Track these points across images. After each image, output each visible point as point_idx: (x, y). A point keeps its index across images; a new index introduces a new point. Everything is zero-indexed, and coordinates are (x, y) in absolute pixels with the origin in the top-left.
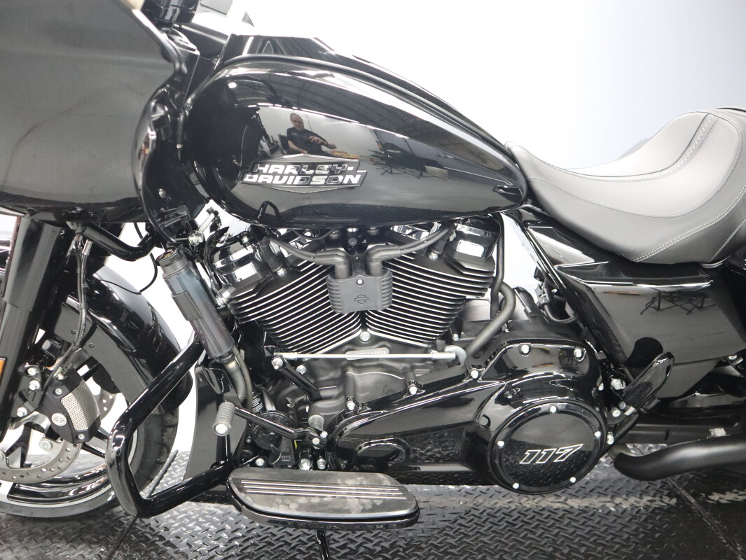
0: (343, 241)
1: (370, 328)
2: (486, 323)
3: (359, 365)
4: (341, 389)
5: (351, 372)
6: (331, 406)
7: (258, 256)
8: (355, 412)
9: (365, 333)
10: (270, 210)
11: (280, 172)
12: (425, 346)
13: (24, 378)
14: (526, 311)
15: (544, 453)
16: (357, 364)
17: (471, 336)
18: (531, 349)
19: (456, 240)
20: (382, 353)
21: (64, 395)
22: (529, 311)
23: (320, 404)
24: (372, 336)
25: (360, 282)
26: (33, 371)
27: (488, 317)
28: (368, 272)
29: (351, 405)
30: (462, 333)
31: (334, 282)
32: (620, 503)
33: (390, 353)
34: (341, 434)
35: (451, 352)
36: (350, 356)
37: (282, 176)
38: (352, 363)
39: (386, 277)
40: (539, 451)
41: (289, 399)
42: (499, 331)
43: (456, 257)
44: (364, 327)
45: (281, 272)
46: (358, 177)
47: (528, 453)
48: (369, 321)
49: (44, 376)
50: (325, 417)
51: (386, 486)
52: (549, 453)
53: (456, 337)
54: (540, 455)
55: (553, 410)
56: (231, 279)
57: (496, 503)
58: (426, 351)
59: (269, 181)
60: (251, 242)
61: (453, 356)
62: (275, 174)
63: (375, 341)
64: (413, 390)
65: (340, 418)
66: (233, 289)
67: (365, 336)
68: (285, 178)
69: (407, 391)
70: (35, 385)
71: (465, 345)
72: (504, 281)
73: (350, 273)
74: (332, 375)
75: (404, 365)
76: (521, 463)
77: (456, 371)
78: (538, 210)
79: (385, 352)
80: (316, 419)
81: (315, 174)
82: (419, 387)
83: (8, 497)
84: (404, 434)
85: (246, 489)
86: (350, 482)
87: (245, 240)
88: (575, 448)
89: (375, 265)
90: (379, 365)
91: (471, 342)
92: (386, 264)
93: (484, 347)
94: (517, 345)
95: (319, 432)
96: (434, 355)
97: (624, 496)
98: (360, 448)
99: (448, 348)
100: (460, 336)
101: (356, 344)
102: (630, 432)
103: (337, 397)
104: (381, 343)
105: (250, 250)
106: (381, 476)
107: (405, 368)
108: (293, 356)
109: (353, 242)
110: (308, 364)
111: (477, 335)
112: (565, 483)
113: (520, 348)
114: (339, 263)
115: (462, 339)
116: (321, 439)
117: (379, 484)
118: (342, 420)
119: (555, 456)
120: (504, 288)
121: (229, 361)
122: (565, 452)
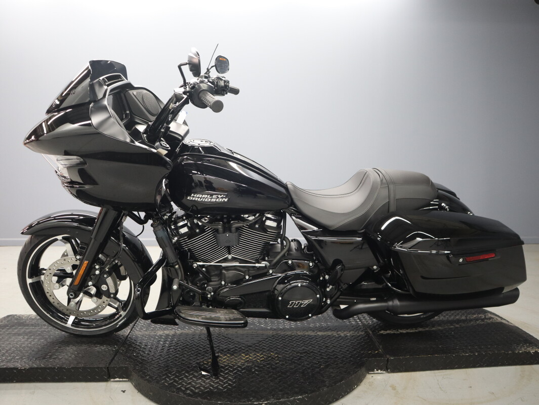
0: (221, 220)
1: (232, 254)
2: (279, 253)
4: (219, 277)
5: (224, 271)
6: (215, 284)
7: (189, 224)
8: (225, 285)
10: (194, 208)
11: (200, 197)
12: (254, 261)
13: (93, 270)
14: (295, 248)
15: (297, 303)
16: (226, 268)
17: (272, 258)
18: (292, 262)
19: (265, 220)
20: (236, 264)
21: (107, 277)
23: (211, 283)
24: (233, 257)
25: (227, 235)
26: (97, 267)
27: (280, 251)
28: (230, 231)
29: (223, 283)
31: (218, 235)
33: (240, 264)
34: (219, 295)
36: (224, 265)
37: (201, 198)
38: (224, 268)
39: (237, 234)
41: (198, 282)
42: (283, 255)
43: (265, 227)
44: (230, 254)
45: (198, 231)
46: (227, 199)
47: (290, 302)
48: (231, 251)
49: (101, 270)
50: (213, 287)
51: (235, 314)
52: (299, 303)
53: (266, 258)
54: (295, 303)
55: (299, 285)
56: (178, 232)
58: (254, 263)
59: (196, 200)
60: (186, 219)
61: (264, 265)
62: (198, 197)
63: (234, 259)
64: (247, 277)
65: (219, 287)
66: (179, 237)
67: (230, 257)
68: (202, 199)
69: (245, 278)
70: (97, 272)
71: (269, 262)
72: (286, 236)
73: (224, 232)
74: (216, 272)
75: (245, 269)
76: (288, 307)
77: (265, 271)
78: (295, 209)
80: (209, 288)
81: (212, 198)
82: (249, 277)
83: (72, 325)
84: (244, 295)
85: (182, 312)
86: (222, 312)
87: (184, 218)
88: (309, 301)
89: (233, 229)
90: (234, 268)
91: (272, 261)
92: (238, 229)
93: (277, 262)
94: (287, 261)
95: (211, 293)
96: (257, 265)
98: (226, 300)
99: (263, 262)
100: (268, 258)
101: (226, 260)
102: (338, 300)
103: (218, 281)
104: (236, 260)
105: (186, 222)
106: (234, 310)
107: (245, 271)
108: (201, 263)
109: (225, 220)
110: (208, 267)
111: (275, 258)
112: (307, 316)
114: (220, 228)
116: (211, 295)
117: (233, 313)
118: (219, 289)
119: (301, 304)
120: (286, 239)
121: (176, 265)
122: (305, 303)
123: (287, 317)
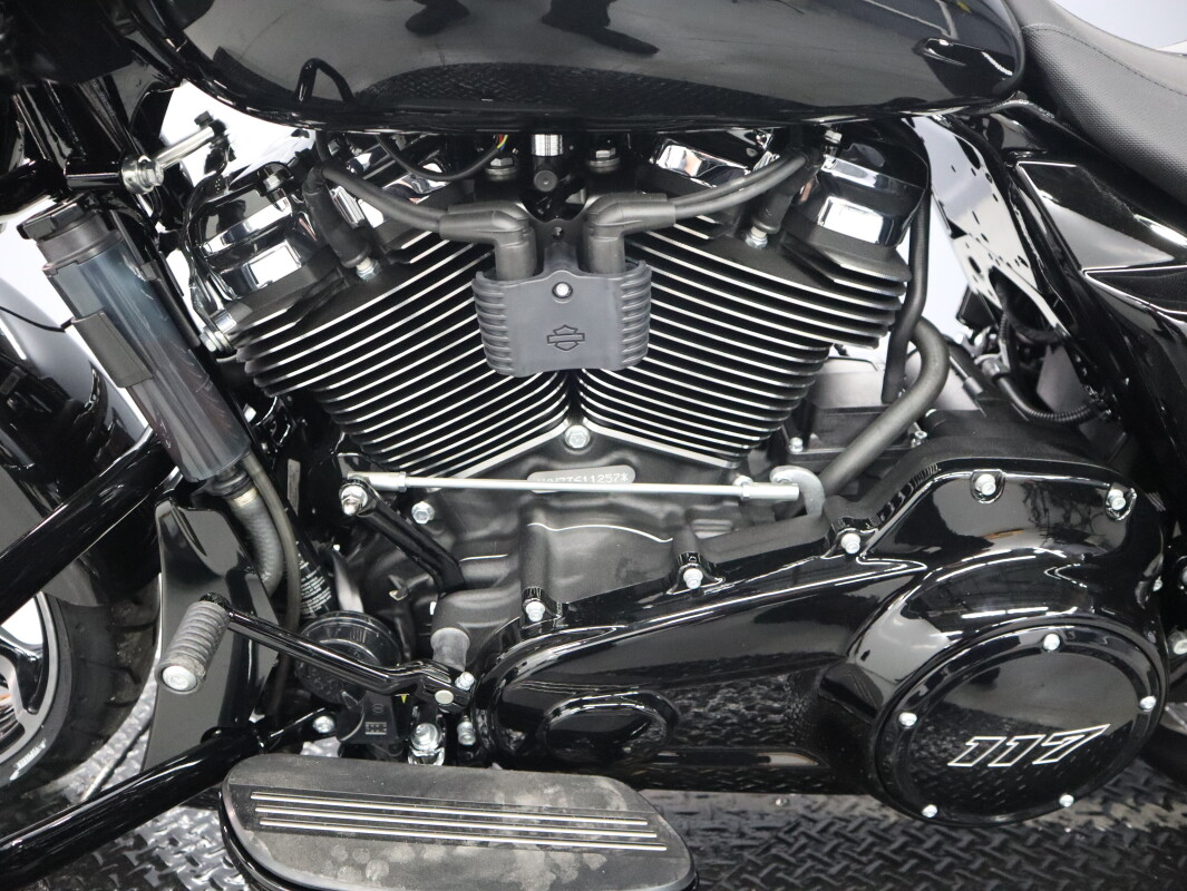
0: (520, 187)
1: (590, 418)
2: (872, 416)
3: (561, 506)
4: (515, 563)
5: (541, 523)
6: (489, 605)
7: (308, 226)
8: (546, 626)
9: (577, 429)
12: (723, 464)
14: (967, 388)
15: (1012, 744)
16: (556, 503)
17: (833, 445)
18: (1000, 483)
19: (818, 197)
20: (615, 480)
22: (977, 389)
23: (461, 600)
24: (594, 437)
25: (562, 290)
27: (876, 401)
28: (584, 263)
29: (535, 610)
30: (813, 436)
31: (489, 284)
32: (1125, 819)
33: (638, 479)
34: (511, 676)
35: (788, 483)
36: (539, 483)
38: (544, 501)
39: (632, 279)
40: (1002, 739)
41: (395, 580)
42: (903, 436)
43: (816, 241)
44: (576, 415)
45: (366, 269)
47: (972, 744)
48: (589, 399)
50: (472, 632)
51: (617, 814)
52: (1024, 745)
53: (796, 445)
54: (1003, 747)
55: (1052, 642)
56: (241, 285)
57: (854, 807)
58: (724, 477)
60: (286, 188)
61: (791, 492)
63: (600, 449)
64: (693, 577)
65: (509, 637)
66: (244, 308)
67: (578, 435)
69: (676, 579)
71: (820, 466)
72: (925, 314)
73: (538, 264)
74: (496, 526)
75: (669, 507)
76: (952, 764)
77: (798, 532)
78: (1047, 116)
79: (624, 477)
80: (449, 639)
82: (711, 571)
85: (261, 817)
86: (526, 800)
87: (273, 182)
88: (1088, 734)
89: (605, 244)
90: (611, 507)
91: (832, 458)
92: (636, 244)
93: (867, 475)
94: (967, 474)
95: (454, 674)
96: (744, 487)
97: (1130, 801)
98: (557, 712)
99: (780, 473)
100: (806, 445)
101: (554, 454)
103: (504, 583)
104: (615, 456)
105: (285, 209)
106: (604, 783)
107: (670, 516)
108: (395, 481)
109: (546, 183)
110: (440, 499)
111: (850, 441)
112: (1047, 807)
113: (973, 480)
114: (506, 235)
115: (811, 451)
116: (455, 690)
117: (600, 805)
118: (515, 643)
119: (1039, 751)
120: (923, 330)
121: (238, 490)
122: (1061, 744)
123: (930, 811)
